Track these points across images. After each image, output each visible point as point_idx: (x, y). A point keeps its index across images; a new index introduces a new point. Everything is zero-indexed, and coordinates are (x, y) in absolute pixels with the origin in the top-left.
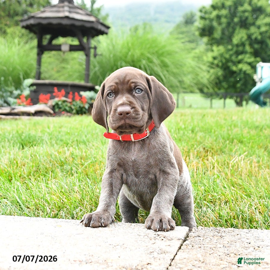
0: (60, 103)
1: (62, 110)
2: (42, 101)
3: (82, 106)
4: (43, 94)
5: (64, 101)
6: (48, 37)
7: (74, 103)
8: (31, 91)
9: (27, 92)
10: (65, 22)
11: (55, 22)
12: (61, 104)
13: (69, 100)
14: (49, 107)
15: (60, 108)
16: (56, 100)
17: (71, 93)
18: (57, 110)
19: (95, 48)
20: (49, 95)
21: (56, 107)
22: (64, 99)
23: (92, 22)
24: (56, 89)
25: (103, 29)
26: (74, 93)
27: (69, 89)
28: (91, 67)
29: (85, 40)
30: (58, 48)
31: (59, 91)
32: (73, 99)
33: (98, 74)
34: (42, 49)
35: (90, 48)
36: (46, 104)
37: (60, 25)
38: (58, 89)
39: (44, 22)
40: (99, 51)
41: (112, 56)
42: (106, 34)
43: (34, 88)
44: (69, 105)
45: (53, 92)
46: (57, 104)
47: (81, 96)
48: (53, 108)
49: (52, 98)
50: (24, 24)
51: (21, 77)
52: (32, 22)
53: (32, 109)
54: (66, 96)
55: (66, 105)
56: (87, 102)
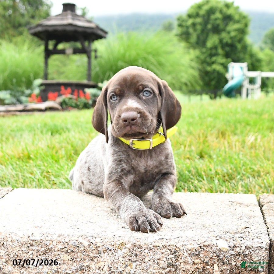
1: (68, 105)
2: (51, 98)
4: (52, 92)
5: (70, 99)
7: (79, 99)
8: (41, 91)
9: (37, 91)
12: (68, 101)
13: (74, 97)
14: (58, 104)
16: (64, 97)
17: (76, 90)
18: (64, 106)
19: (96, 51)
20: (57, 93)
23: (92, 28)
25: (101, 33)
26: (78, 92)
27: (74, 88)
29: (86, 44)
30: (63, 52)
31: (66, 89)
32: (78, 96)
34: (48, 54)
36: (55, 100)
38: (64, 87)
39: (50, 29)
42: (105, 38)
44: (75, 101)
46: (64, 101)
48: (61, 104)
50: (33, 31)
51: (32, 77)
52: (39, 29)
53: (43, 106)
54: (72, 94)
55: (73, 102)
56: (90, 99)
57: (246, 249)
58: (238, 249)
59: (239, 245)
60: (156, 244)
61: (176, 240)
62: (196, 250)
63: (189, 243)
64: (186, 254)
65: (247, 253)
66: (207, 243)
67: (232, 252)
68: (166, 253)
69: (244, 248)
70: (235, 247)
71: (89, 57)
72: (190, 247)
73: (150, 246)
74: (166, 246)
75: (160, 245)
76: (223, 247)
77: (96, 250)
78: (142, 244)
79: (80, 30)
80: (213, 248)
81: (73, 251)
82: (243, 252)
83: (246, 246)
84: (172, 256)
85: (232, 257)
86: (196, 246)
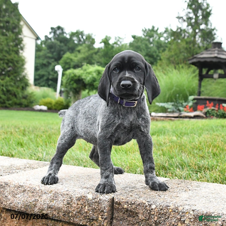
0: (210, 111)
2: (199, 109)
3: (224, 112)
4: (200, 105)
5: (213, 110)
6: (207, 69)
7: (219, 111)
8: (194, 103)
9: (190, 104)
10: (214, 60)
11: (208, 60)
13: (216, 109)
14: (203, 113)
15: (210, 114)
16: (208, 109)
17: (217, 104)
18: (208, 115)
20: (203, 106)
21: (208, 113)
22: (213, 108)
24: (208, 102)
26: (219, 105)
27: (216, 102)
30: (211, 76)
31: (210, 103)
32: (219, 109)
34: (201, 77)
36: (201, 111)
37: (211, 62)
38: (209, 102)
39: (202, 60)
43: (195, 101)
44: (216, 112)
45: (206, 104)
46: (208, 111)
47: (223, 106)
48: (206, 114)
49: (206, 107)
50: (191, 62)
51: (188, 94)
53: (192, 114)
54: (214, 106)
55: (214, 112)
57: (99, 200)
58: (96, 200)
60: (64, 193)
61: (73, 192)
62: (79, 198)
63: (77, 194)
64: (75, 199)
65: (100, 202)
66: (84, 195)
67: (93, 201)
68: (67, 197)
69: (98, 199)
70: (95, 199)
72: (77, 196)
73: (61, 193)
74: (68, 194)
75: (65, 193)
76: (90, 198)
77: (41, 193)
78: (59, 192)
79: (223, 61)
80: (86, 198)
81: (33, 192)
82: (98, 201)
83: (100, 199)
84: (70, 199)
85: (93, 203)
86: (79, 196)
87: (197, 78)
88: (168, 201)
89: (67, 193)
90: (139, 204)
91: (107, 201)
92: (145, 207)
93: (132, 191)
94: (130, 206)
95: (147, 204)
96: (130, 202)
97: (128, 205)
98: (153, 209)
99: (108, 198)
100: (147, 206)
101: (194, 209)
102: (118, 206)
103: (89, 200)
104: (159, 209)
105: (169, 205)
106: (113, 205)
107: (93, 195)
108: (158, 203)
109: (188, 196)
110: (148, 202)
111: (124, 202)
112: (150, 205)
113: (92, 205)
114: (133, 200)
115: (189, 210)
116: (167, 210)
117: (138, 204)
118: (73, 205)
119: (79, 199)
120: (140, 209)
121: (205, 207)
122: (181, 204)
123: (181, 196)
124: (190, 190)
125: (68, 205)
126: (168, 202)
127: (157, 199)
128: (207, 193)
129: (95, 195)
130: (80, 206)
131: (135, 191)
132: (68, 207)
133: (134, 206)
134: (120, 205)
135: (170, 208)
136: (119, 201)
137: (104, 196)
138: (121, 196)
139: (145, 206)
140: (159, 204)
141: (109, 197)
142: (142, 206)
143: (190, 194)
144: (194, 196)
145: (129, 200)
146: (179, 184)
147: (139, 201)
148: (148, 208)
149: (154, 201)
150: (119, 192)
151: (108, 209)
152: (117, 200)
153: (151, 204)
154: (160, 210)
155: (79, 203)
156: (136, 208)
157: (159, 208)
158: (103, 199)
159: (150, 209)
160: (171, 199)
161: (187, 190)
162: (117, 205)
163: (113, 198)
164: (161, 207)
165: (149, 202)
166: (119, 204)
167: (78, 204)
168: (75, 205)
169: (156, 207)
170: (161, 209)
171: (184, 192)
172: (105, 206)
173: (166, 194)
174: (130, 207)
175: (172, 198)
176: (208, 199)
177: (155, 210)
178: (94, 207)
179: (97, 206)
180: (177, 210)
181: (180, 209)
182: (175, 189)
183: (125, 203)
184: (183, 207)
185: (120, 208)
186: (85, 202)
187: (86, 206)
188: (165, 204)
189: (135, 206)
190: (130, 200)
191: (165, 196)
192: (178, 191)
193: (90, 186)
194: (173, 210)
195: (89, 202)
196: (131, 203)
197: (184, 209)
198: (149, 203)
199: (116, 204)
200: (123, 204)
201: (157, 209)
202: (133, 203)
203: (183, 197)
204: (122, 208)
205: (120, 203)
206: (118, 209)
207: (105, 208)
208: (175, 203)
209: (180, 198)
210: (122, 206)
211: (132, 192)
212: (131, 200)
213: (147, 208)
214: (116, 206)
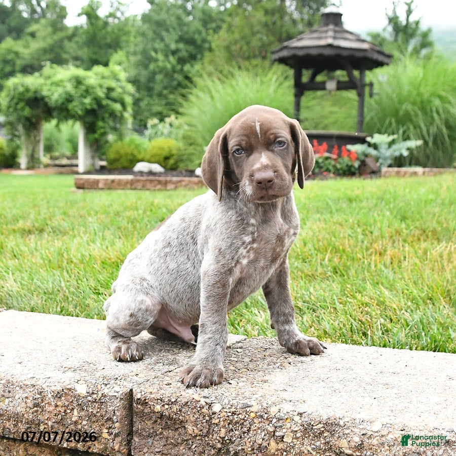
0: (320, 161)
1: (323, 169)
3: (350, 164)
5: (327, 158)
6: (311, 71)
7: (340, 160)
10: (327, 52)
11: (314, 52)
12: (323, 162)
13: (334, 156)
15: (321, 167)
16: (317, 156)
17: (336, 147)
18: (317, 170)
19: (371, 85)
21: (316, 166)
22: (327, 155)
23: (365, 50)
24: (315, 142)
25: (381, 58)
26: (340, 147)
27: (334, 142)
28: (366, 110)
29: (356, 73)
30: (322, 87)
31: (320, 144)
32: (339, 156)
33: (376, 120)
34: (300, 89)
35: (364, 85)
37: (321, 55)
38: (318, 142)
39: (301, 53)
40: (376, 89)
41: (394, 96)
42: (387, 64)
44: (333, 163)
46: (317, 162)
47: (349, 151)
50: (277, 56)
52: (285, 53)
54: (329, 151)
55: (330, 164)
56: (357, 159)
57: (102, 396)
58: (95, 396)
59: (96, 392)
60: (26, 383)
61: (44, 381)
62: (58, 393)
63: (54, 385)
64: (50, 396)
65: (103, 401)
66: (69, 387)
67: (90, 398)
68: (33, 392)
69: (100, 395)
70: (93, 393)
71: (361, 95)
72: (53, 388)
73: (21, 383)
74: (34, 386)
75: (29, 383)
76: (81, 392)
78: (14, 381)
79: (345, 53)
80: (74, 392)
82: (99, 399)
83: (102, 394)
84: (39, 396)
85: (90, 403)
86: (59, 388)
87: (292, 91)
88: (247, 394)
89: (33, 382)
90: (187, 403)
91: (119, 398)
92: (199, 409)
93: (170, 372)
94: (166, 407)
95: (203, 402)
96: (166, 400)
97: (163, 405)
98: (215, 413)
99: (121, 392)
100: (203, 407)
101: (302, 412)
102: (142, 408)
103: (79, 396)
104: (230, 412)
105: (249, 403)
106: (131, 405)
107: (88, 386)
108: (226, 399)
109: (287, 380)
110: (204, 397)
111: (155, 400)
112: (210, 406)
113: (87, 407)
114: (174, 395)
115: (291, 413)
116: (246, 413)
117: (184, 404)
118: (47, 407)
119: (58, 395)
120: (189, 413)
121: (324, 405)
122: (274, 399)
123: (274, 379)
124: (290, 363)
125: (36, 409)
126: (248, 396)
127: (223, 388)
128: (326, 370)
129: (92, 387)
130: (61, 410)
131: (175, 371)
132: (37, 411)
133: (175, 408)
134: (147, 405)
135: (252, 409)
136: (143, 396)
137: (111, 387)
138: (147, 386)
139: (200, 407)
140: (227, 403)
141: (122, 389)
142: (193, 407)
143: (291, 374)
144: (300, 378)
145: (164, 396)
146: (266, 349)
147: (187, 395)
148: (206, 411)
149: (217, 395)
150: (143, 376)
151: (121, 415)
152: (139, 396)
153: (212, 403)
154: (230, 414)
155: (59, 403)
156: (180, 411)
157: (228, 411)
158: (110, 394)
159: (211, 412)
160: (251, 389)
161: (285, 364)
162: (139, 407)
163: (131, 390)
164: (233, 407)
165: (208, 397)
166: (145, 403)
167: (56, 406)
168: (51, 408)
169: (223, 408)
170: (234, 413)
171: (278, 370)
172: (113, 408)
173: (241, 375)
174: (167, 409)
175: (254, 385)
176: (330, 385)
177: (219, 414)
178: (90, 411)
179: (98, 408)
180: (266, 413)
181: (274, 412)
182: (258, 363)
183: (156, 402)
184: (278, 407)
185: (146, 411)
186: (71, 400)
187: (75, 410)
188: (241, 402)
189: (178, 408)
190: (167, 395)
191: (239, 381)
192: (265, 366)
193: (79, 363)
194: (258, 414)
195: (80, 401)
196: (170, 400)
197: (281, 411)
198: (208, 401)
199: (137, 403)
200: (153, 404)
201: (225, 414)
202: (173, 400)
203: (277, 382)
204: (151, 412)
205: (147, 401)
206: (142, 415)
207: (116, 412)
208: (261, 398)
209: (271, 385)
210: (150, 407)
211: (169, 374)
212: (169, 396)
213: (203, 410)
214: (137, 408)
